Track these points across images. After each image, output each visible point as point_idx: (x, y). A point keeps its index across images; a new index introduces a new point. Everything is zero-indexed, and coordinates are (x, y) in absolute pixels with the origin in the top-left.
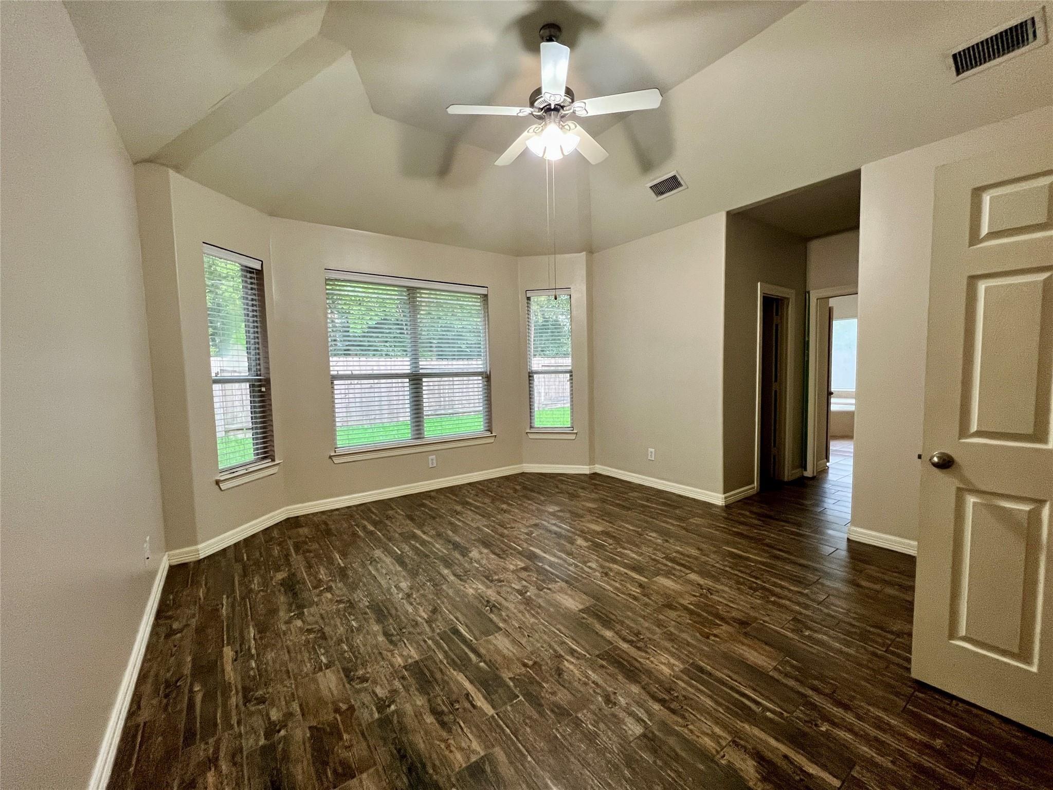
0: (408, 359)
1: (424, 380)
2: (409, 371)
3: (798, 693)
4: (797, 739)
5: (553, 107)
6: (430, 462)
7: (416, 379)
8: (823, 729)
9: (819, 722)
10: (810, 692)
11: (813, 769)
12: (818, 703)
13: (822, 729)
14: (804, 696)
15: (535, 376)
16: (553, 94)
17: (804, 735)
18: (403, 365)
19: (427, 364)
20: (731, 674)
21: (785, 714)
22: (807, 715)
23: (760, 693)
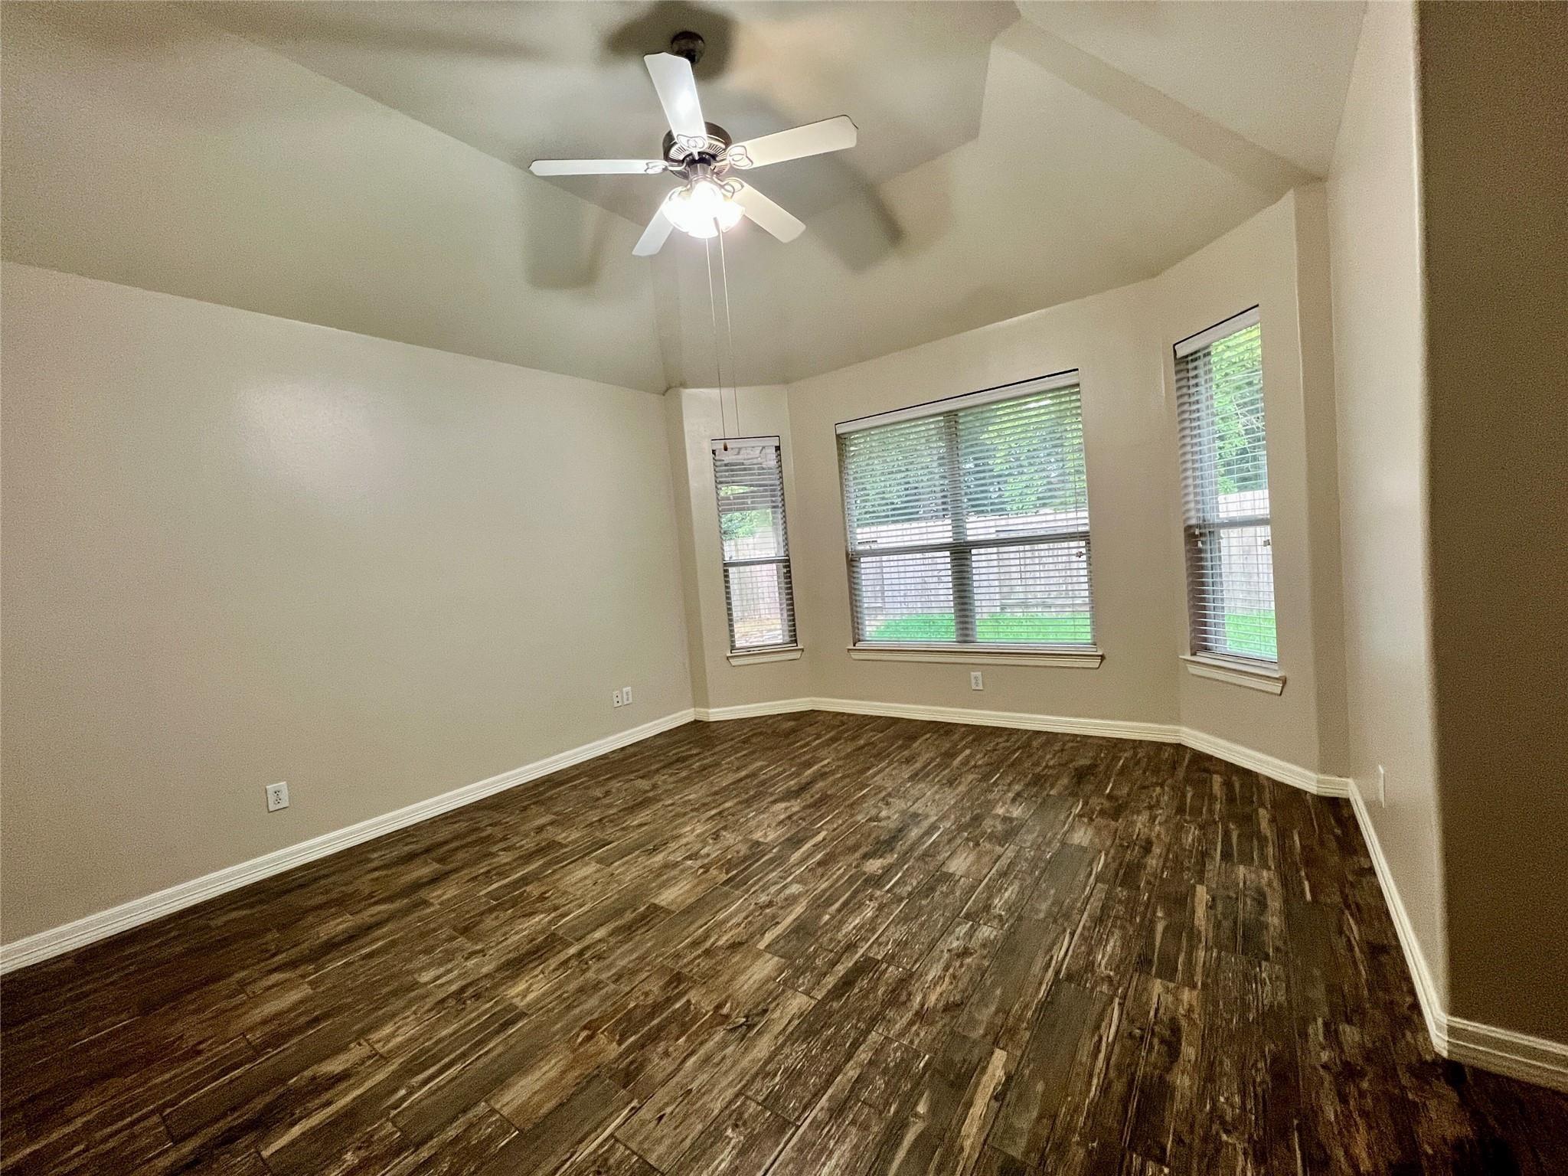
0: (949, 522)
1: (974, 551)
2: (951, 540)
3: (430, 1137)
4: (349, 1119)
5: (697, 158)
6: (973, 681)
7: (960, 552)
8: (349, 1156)
9: (363, 1153)
10: (425, 1153)
11: (296, 1131)
12: (397, 1161)
13: (349, 1154)
14: (418, 1146)
15: (1223, 532)
16: (693, 138)
17: (351, 1131)
18: (941, 532)
19: (977, 528)
20: (490, 1056)
21: (393, 1113)
22: (381, 1140)
23: (444, 1086)
